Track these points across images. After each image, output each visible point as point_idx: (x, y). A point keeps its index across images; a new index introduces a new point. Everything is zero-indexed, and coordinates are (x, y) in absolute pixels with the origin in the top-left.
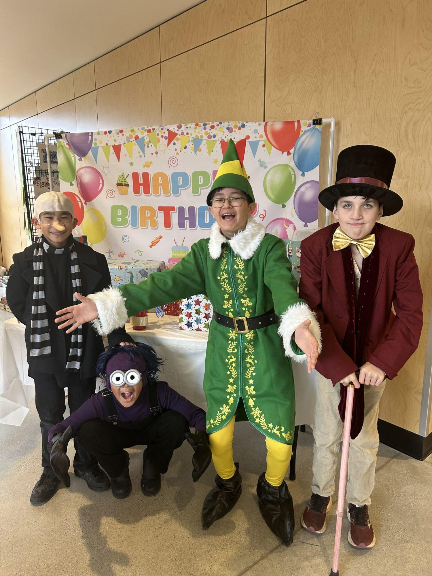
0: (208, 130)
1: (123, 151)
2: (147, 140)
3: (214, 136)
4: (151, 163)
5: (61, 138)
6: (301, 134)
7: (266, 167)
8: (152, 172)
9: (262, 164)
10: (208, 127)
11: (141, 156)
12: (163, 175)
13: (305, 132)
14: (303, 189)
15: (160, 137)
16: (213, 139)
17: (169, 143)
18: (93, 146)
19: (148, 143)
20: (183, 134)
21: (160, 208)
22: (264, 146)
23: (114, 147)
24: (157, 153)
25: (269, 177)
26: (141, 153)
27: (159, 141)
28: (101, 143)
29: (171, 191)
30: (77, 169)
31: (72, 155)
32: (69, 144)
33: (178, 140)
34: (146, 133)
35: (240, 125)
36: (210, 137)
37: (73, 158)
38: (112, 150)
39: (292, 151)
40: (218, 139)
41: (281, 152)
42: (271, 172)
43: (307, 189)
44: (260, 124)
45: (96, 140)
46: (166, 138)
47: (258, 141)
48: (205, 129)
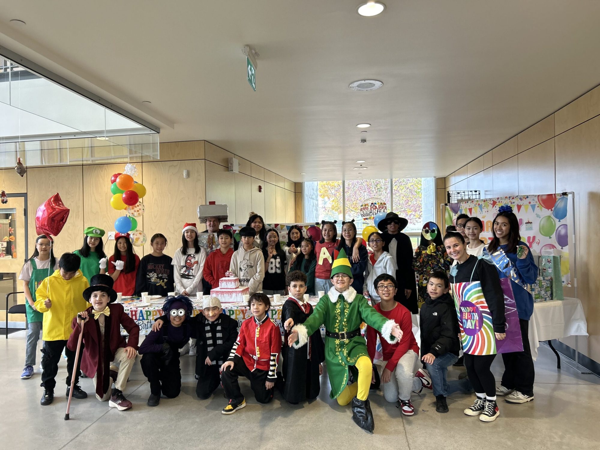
0: (511, 200)
1: (473, 211)
2: (483, 205)
3: (514, 203)
4: (485, 216)
5: (447, 205)
6: (557, 200)
7: (540, 217)
8: (486, 221)
9: (538, 216)
10: (511, 198)
11: (480, 213)
13: (559, 199)
14: (560, 229)
15: (489, 204)
16: (513, 204)
17: (493, 207)
18: (460, 209)
19: (484, 207)
20: (499, 202)
22: (538, 207)
23: (469, 209)
24: (488, 211)
25: (542, 223)
26: (481, 212)
27: (488, 206)
28: (463, 207)
30: (453, 219)
31: (451, 213)
32: (450, 208)
33: (497, 205)
34: (483, 202)
35: (526, 197)
37: (452, 215)
39: (553, 209)
40: (516, 204)
41: (547, 210)
42: (543, 220)
43: (562, 229)
44: (535, 196)
45: (461, 206)
46: (492, 204)
47: (535, 205)
48: (509, 199)
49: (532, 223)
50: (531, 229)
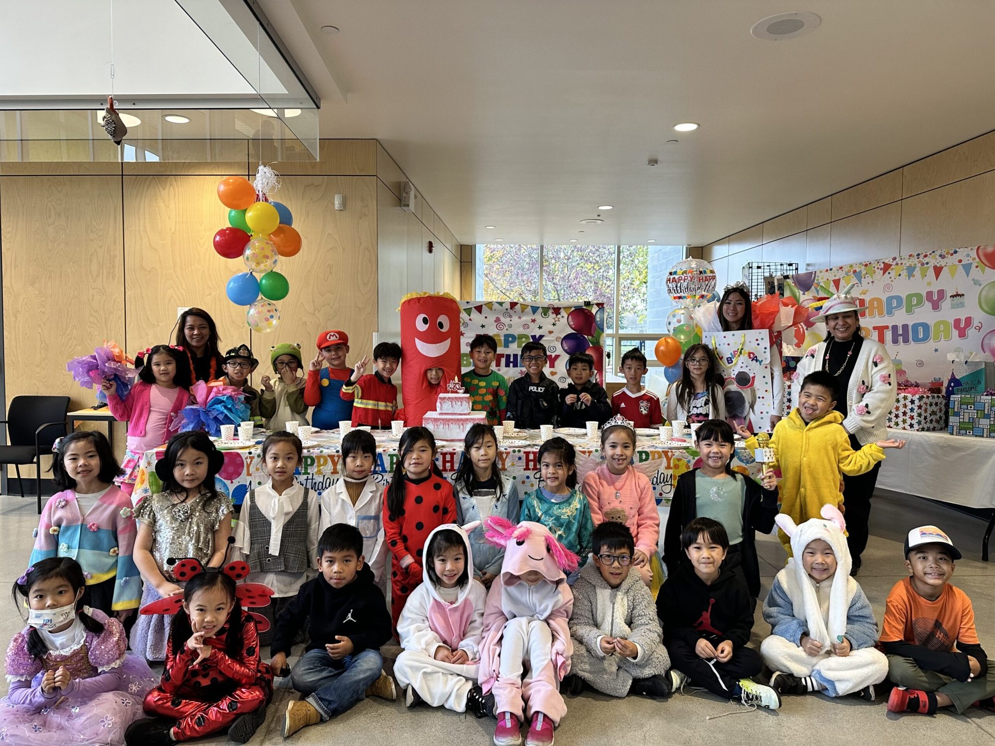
0: (921, 259)
1: (842, 283)
2: (864, 272)
3: (927, 263)
4: (867, 291)
5: (789, 279)
7: (980, 285)
8: (867, 298)
9: (976, 282)
10: (921, 256)
12: (879, 300)
15: (876, 269)
16: (925, 266)
17: (884, 273)
18: (816, 282)
19: (865, 275)
20: (897, 264)
21: (875, 328)
22: (977, 267)
23: (834, 281)
24: (873, 282)
25: (984, 293)
26: (858, 283)
27: (874, 272)
28: (822, 278)
29: (885, 312)
30: (801, 301)
31: (797, 291)
32: (795, 283)
33: (892, 269)
34: (863, 267)
35: (952, 252)
36: (923, 264)
37: (798, 293)
38: (832, 283)
40: (931, 265)
42: (986, 288)
44: (972, 249)
45: (818, 277)
46: (881, 269)
47: (971, 264)
48: (918, 258)
49: (963, 295)
50: (962, 305)
